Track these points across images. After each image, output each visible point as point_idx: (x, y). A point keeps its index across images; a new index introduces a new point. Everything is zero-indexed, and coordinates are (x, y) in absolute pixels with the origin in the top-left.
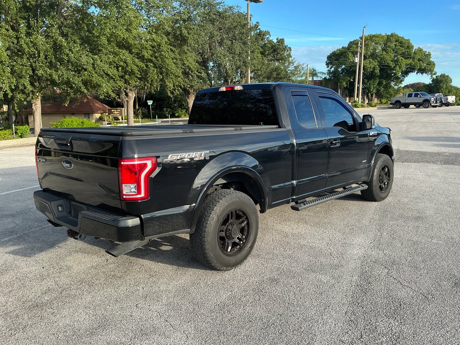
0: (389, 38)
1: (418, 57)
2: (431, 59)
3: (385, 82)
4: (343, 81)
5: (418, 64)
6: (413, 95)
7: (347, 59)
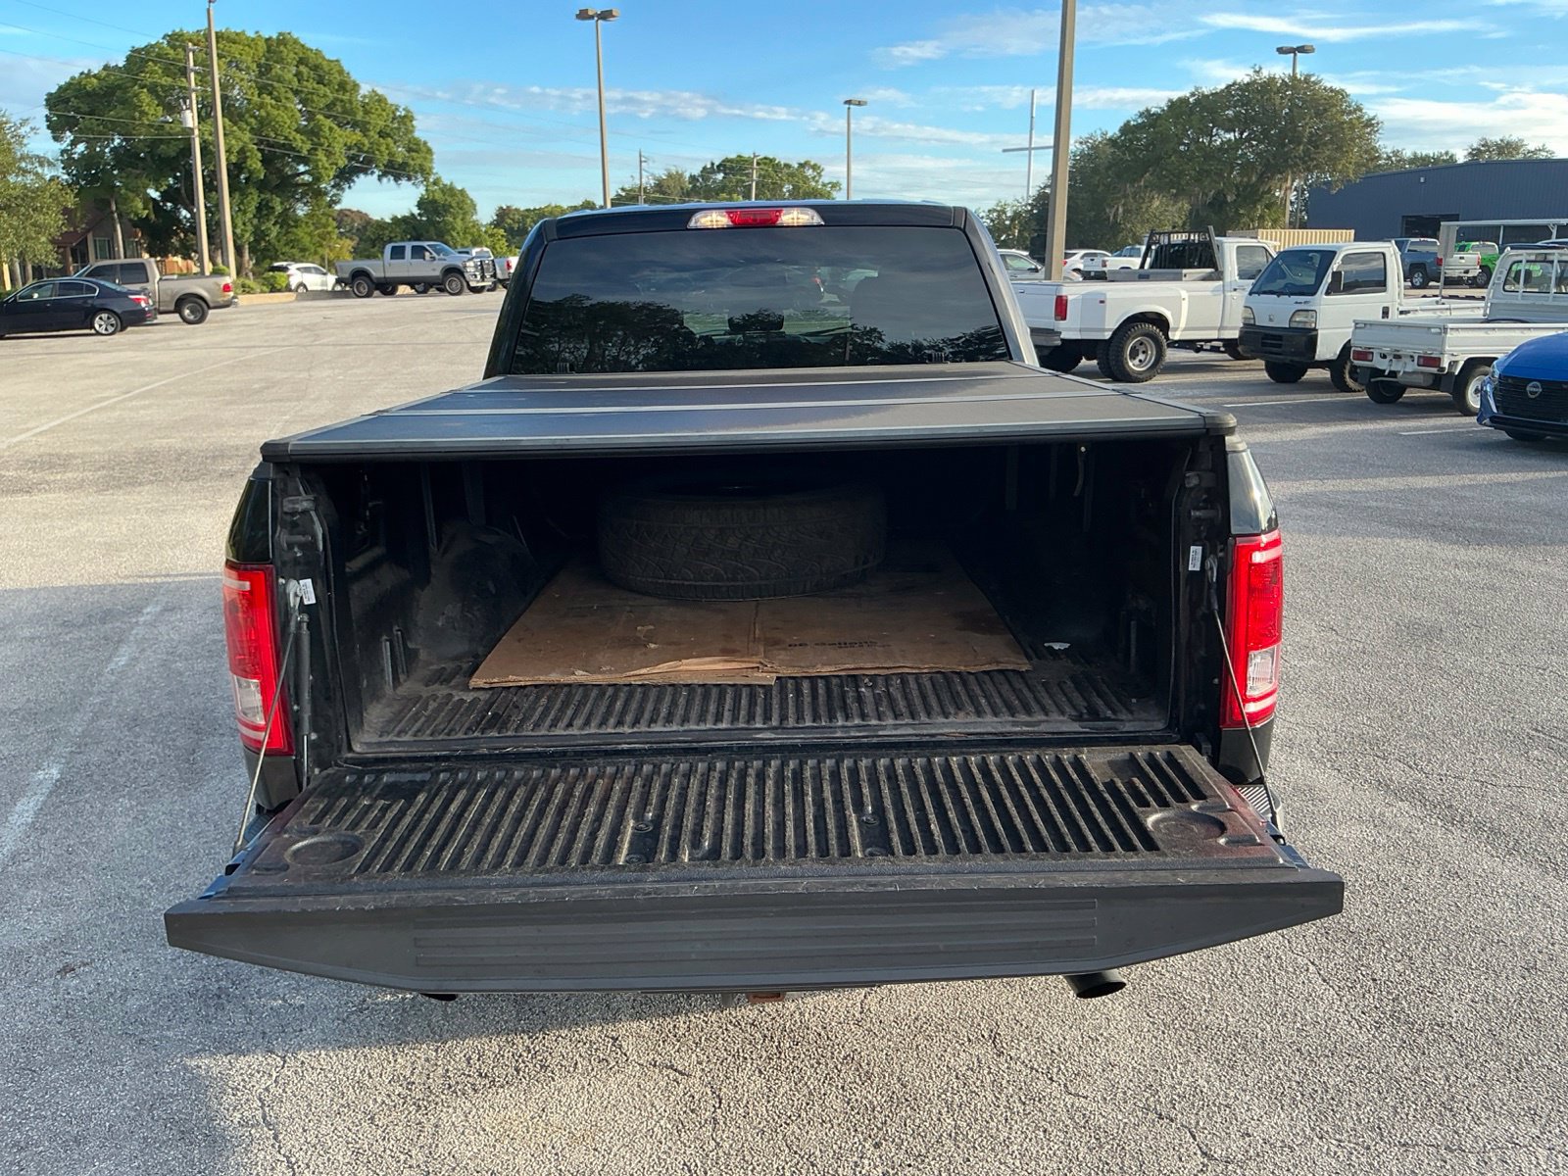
0: (276, 48)
1: (378, 122)
2: (417, 134)
3: (282, 203)
4: (131, 195)
5: (383, 148)
6: (408, 252)
7: (137, 114)
